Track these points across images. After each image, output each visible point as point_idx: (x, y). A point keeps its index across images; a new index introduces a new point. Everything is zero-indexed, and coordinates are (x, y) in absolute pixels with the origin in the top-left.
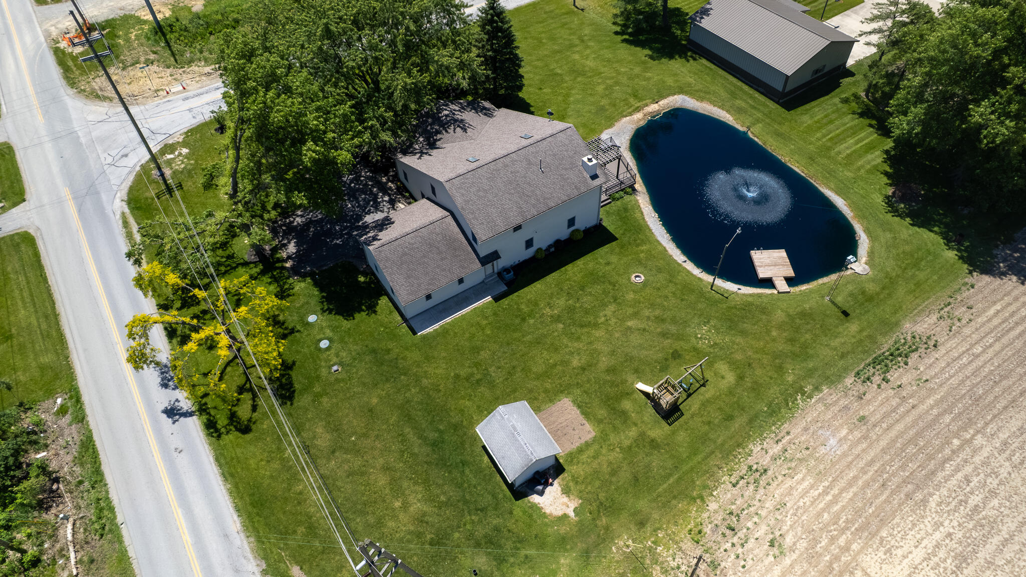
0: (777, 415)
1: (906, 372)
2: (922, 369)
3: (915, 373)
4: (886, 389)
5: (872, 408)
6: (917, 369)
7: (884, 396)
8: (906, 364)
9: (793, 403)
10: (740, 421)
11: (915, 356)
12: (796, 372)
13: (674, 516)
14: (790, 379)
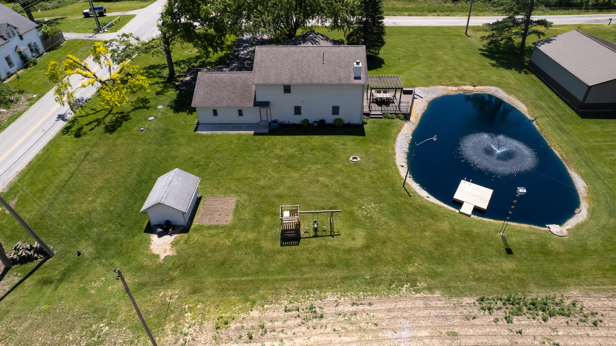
0: (374, 286)
1: (538, 326)
2: (560, 333)
3: (548, 332)
4: (502, 326)
5: (471, 332)
6: (554, 329)
7: (495, 330)
8: (545, 320)
9: (397, 287)
10: (338, 273)
11: (562, 320)
12: (421, 268)
13: (221, 301)
14: (411, 269)
